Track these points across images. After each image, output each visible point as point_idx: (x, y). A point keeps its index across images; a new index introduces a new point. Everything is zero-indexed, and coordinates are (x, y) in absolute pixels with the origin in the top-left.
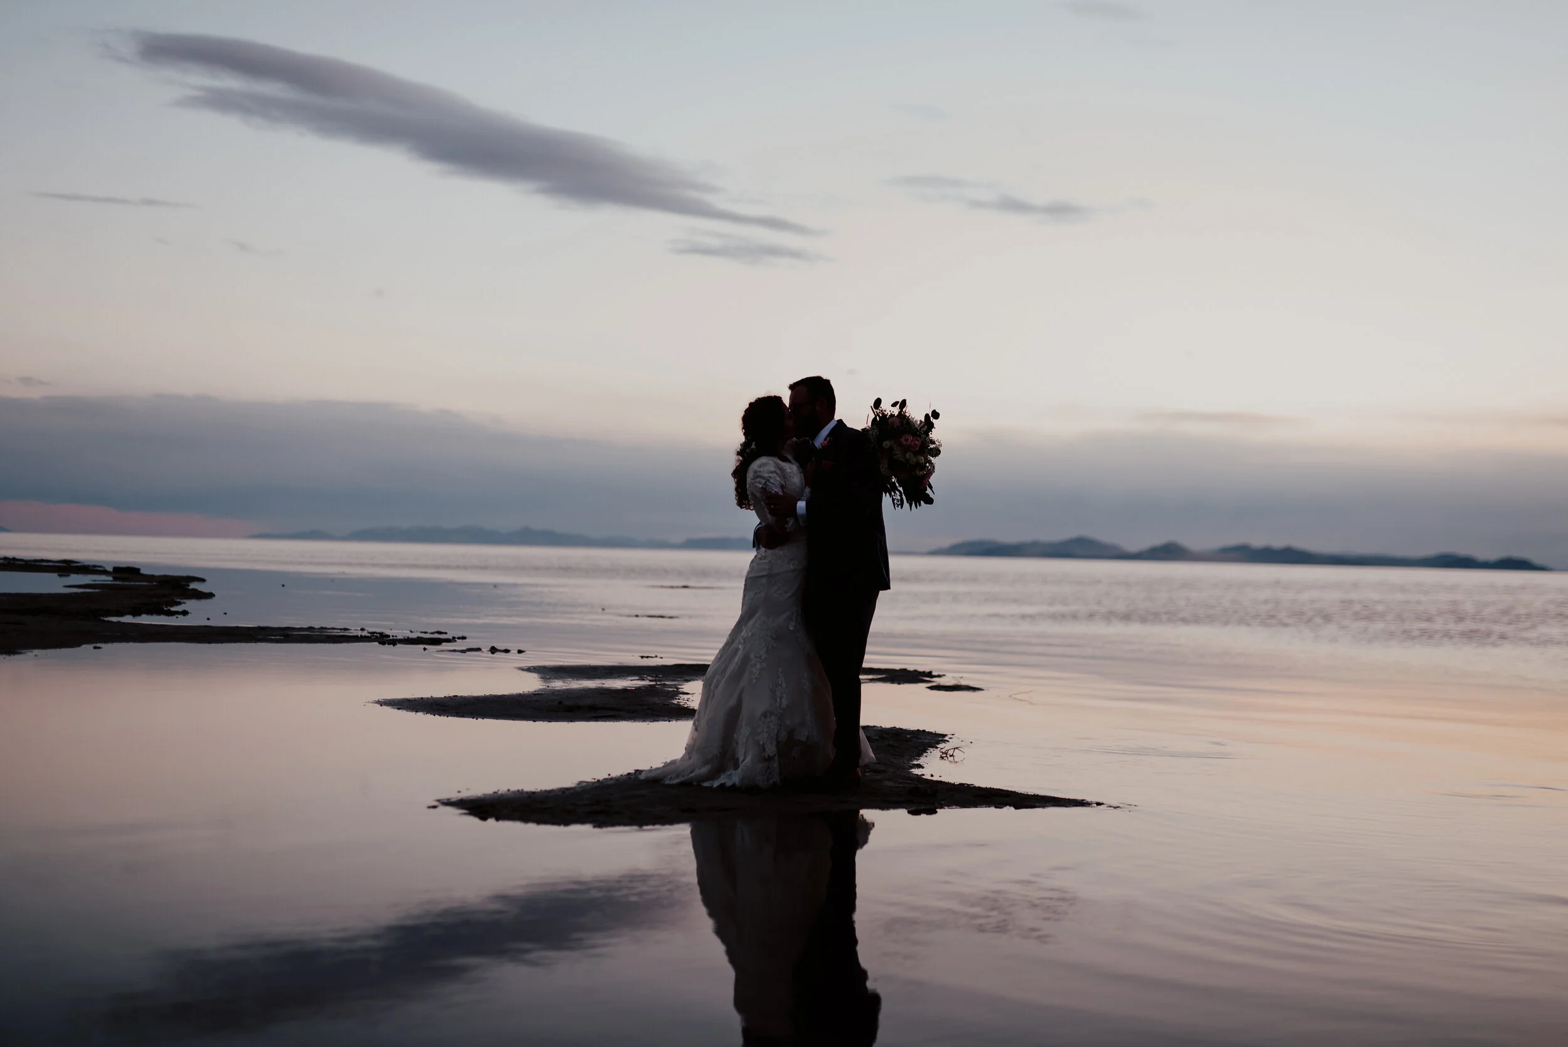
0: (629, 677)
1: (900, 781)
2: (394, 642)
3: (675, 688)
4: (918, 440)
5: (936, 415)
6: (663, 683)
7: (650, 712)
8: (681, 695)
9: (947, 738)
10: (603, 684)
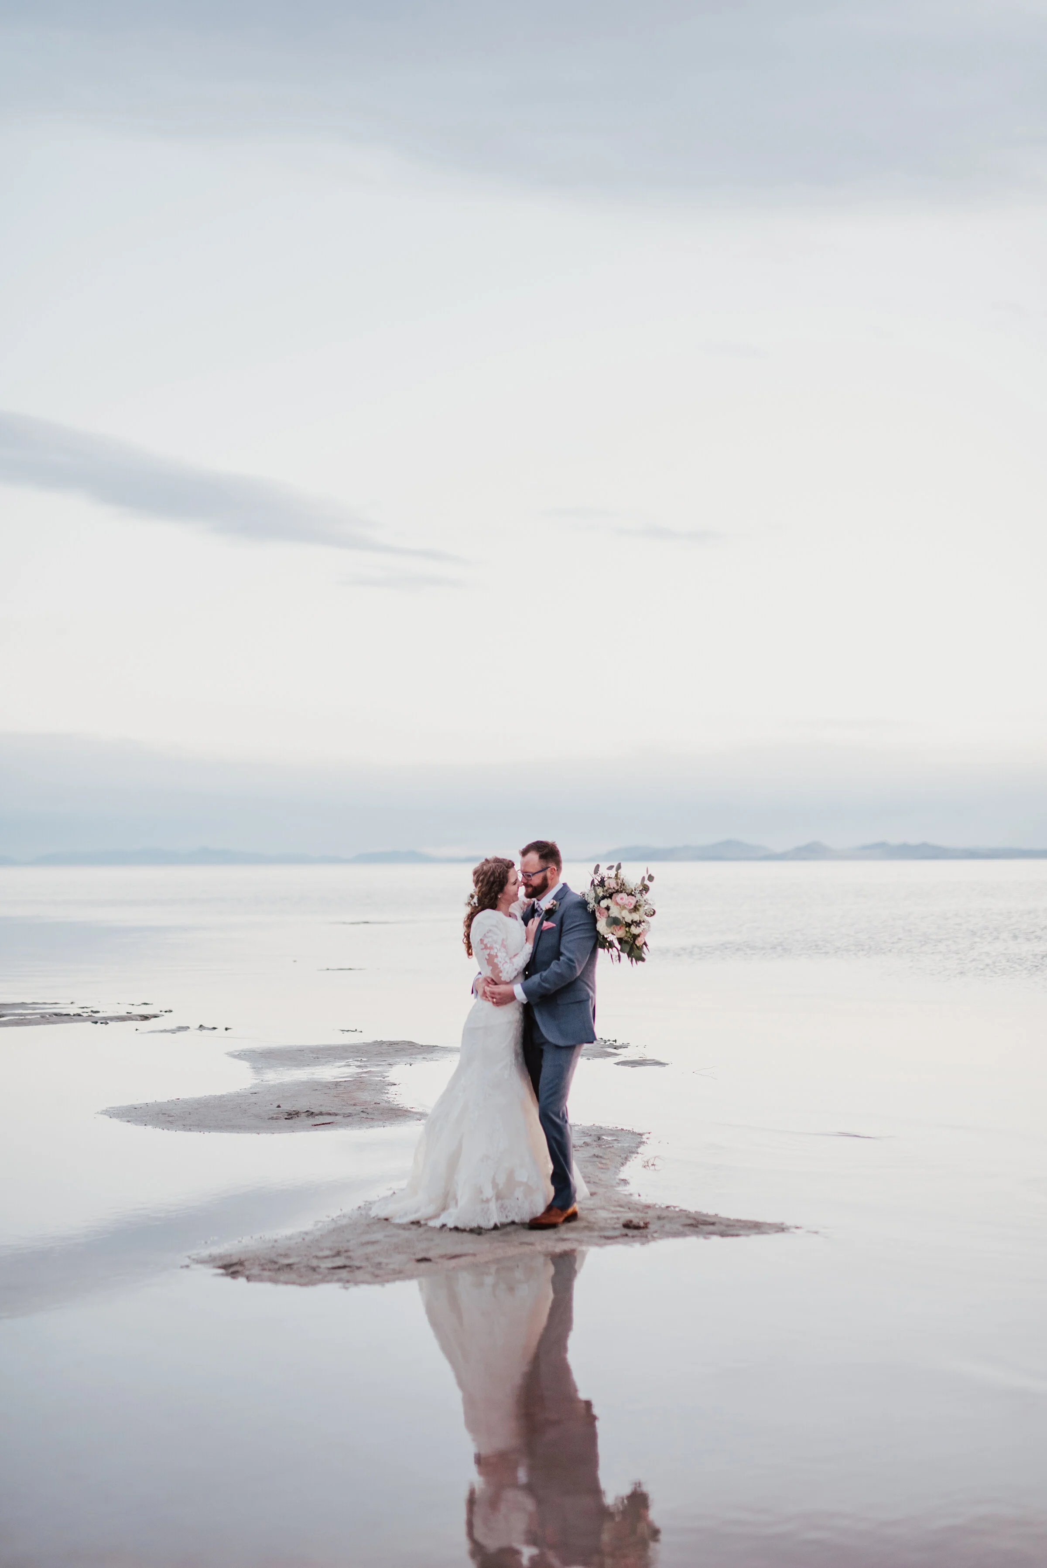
0: (336, 1062)
1: (613, 1209)
2: (105, 1021)
3: (381, 1076)
4: (632, 899)
5: (651, 878)
6: (369, 1069)
7: (364, 1115)
8: (389, 1087)
9: (644, 1138)
10: (313, 1074)
